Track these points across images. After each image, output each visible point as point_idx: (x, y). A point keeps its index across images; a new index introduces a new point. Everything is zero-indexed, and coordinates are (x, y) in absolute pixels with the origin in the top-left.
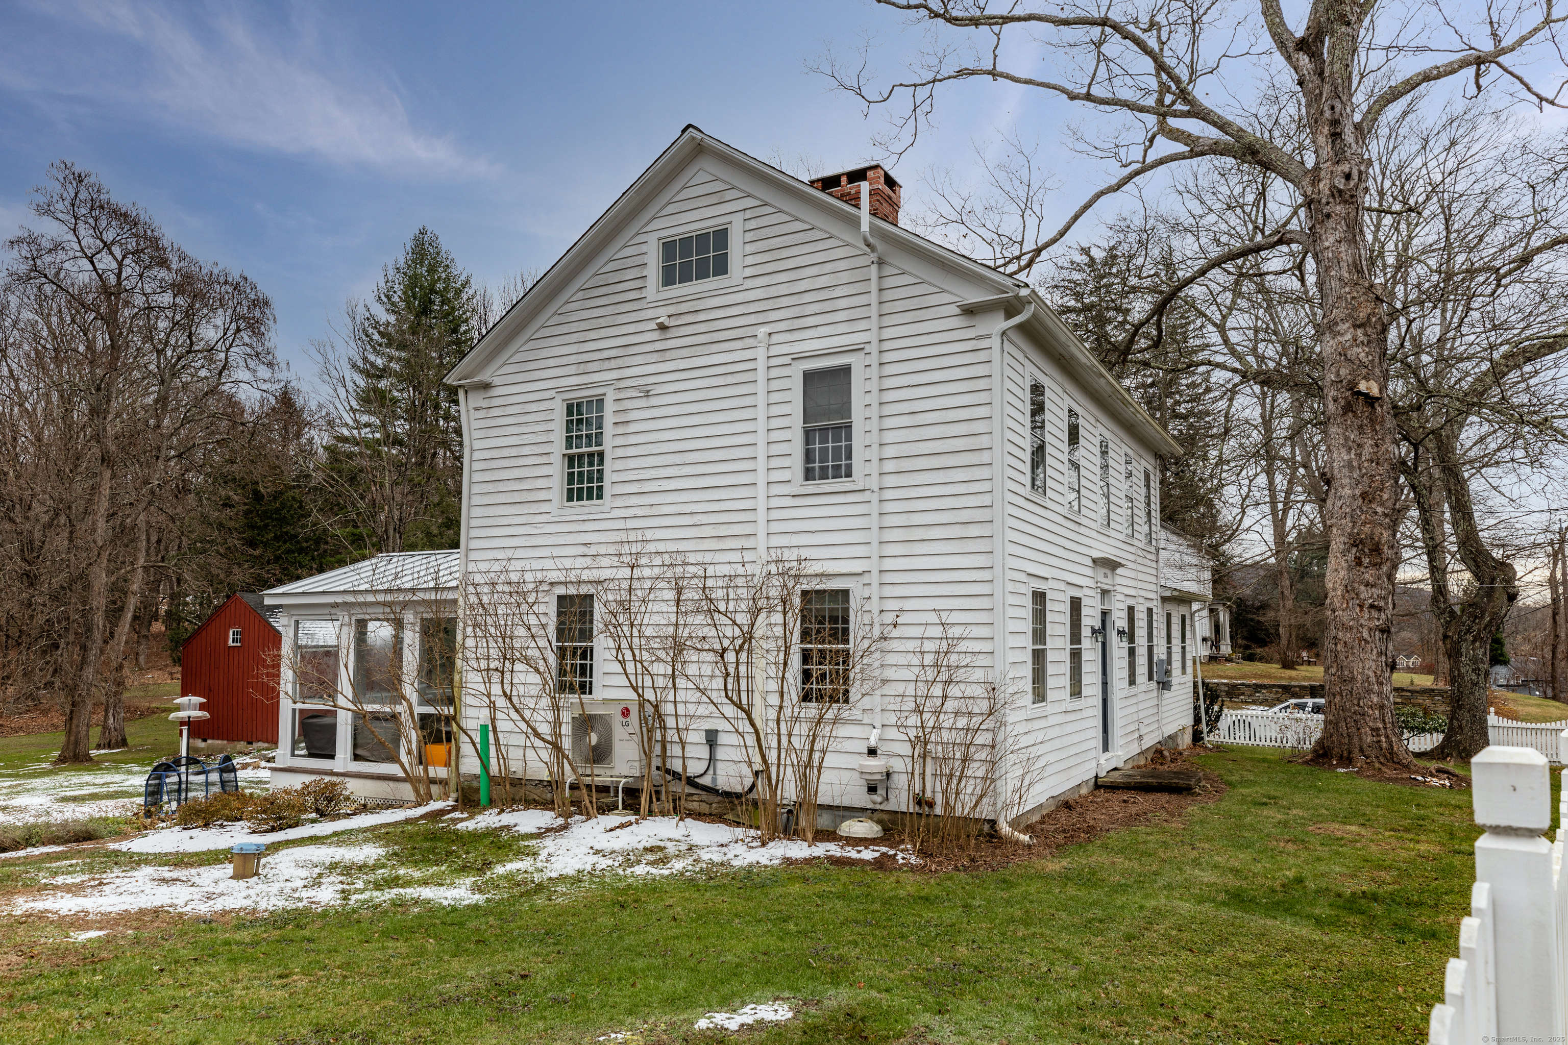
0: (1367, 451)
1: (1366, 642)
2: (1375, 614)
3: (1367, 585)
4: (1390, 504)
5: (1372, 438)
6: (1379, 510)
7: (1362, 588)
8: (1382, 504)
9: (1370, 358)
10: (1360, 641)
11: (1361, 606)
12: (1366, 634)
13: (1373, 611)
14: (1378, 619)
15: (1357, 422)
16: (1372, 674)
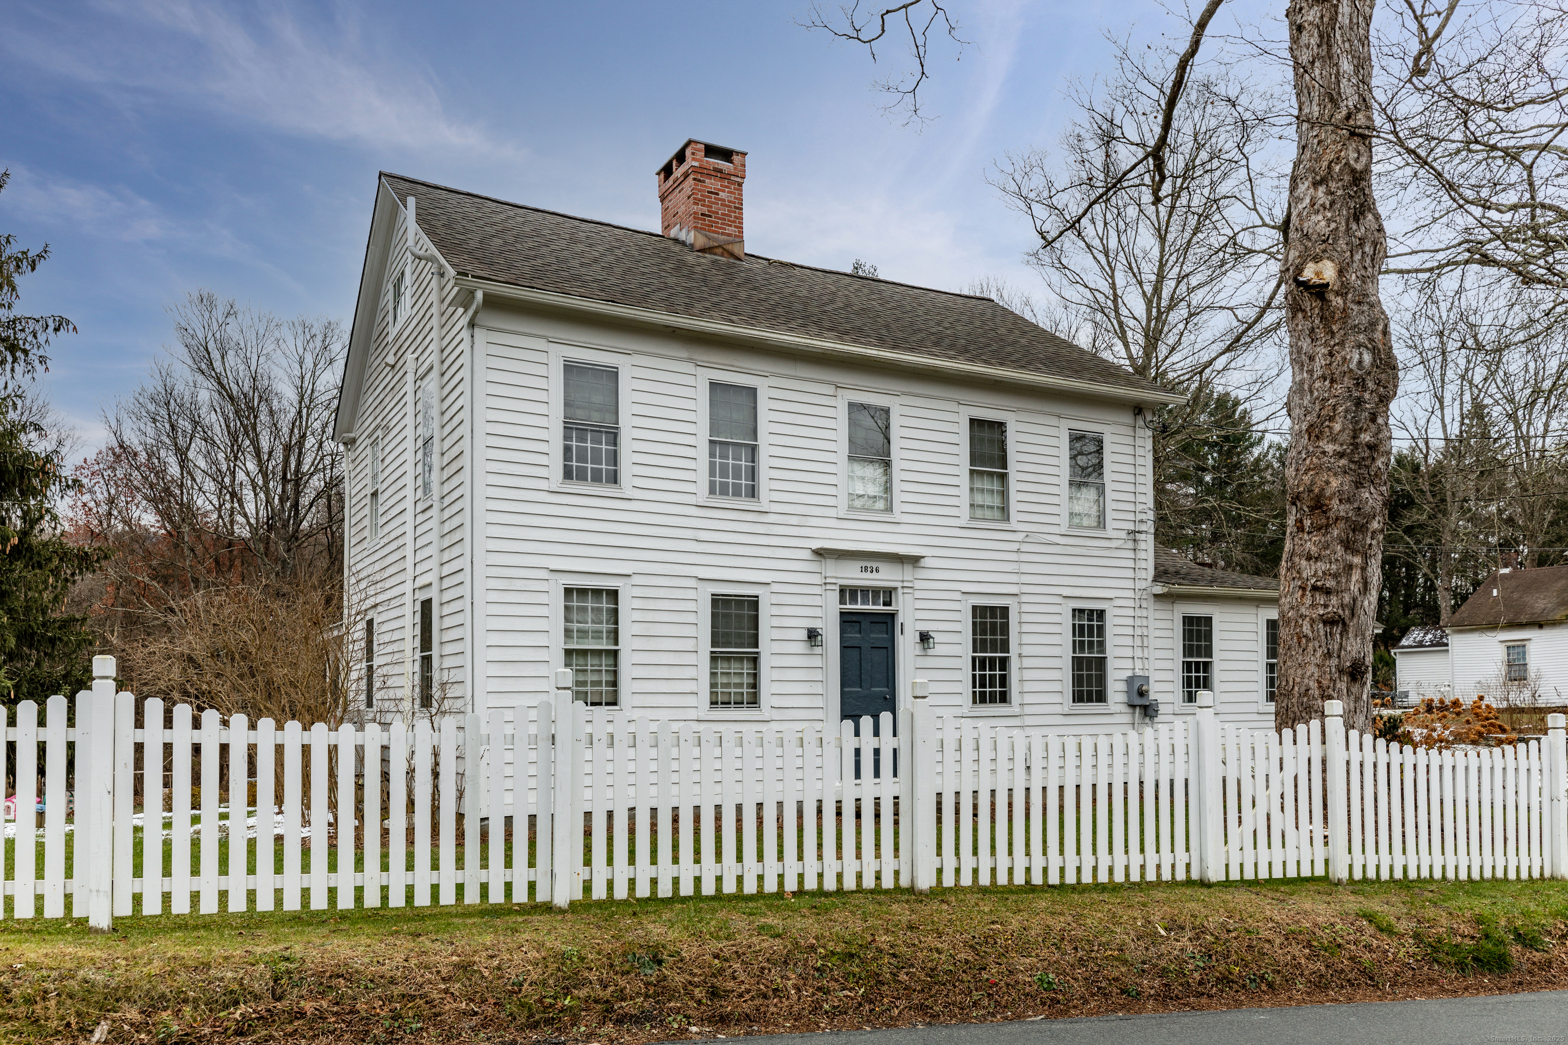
0: (1320, 362)
1: (1308, 640)
2: (1320, 599)
3: (1309, 558)
4: (1345, 437)
5: (1326, 344)
6: (1330, 448)
7: (1304, 563)
8: (1334, 440)
9: (1333, 225)
10: (1299, 639)
11: (1304, 589)
12: (1306, 629)
13: (1317, 595)
14: (1326, 606)
15: (1308, 324)
16: (1313, 685)
